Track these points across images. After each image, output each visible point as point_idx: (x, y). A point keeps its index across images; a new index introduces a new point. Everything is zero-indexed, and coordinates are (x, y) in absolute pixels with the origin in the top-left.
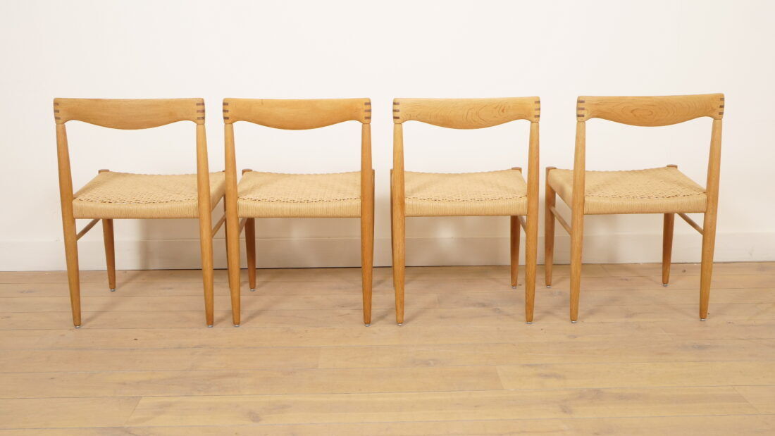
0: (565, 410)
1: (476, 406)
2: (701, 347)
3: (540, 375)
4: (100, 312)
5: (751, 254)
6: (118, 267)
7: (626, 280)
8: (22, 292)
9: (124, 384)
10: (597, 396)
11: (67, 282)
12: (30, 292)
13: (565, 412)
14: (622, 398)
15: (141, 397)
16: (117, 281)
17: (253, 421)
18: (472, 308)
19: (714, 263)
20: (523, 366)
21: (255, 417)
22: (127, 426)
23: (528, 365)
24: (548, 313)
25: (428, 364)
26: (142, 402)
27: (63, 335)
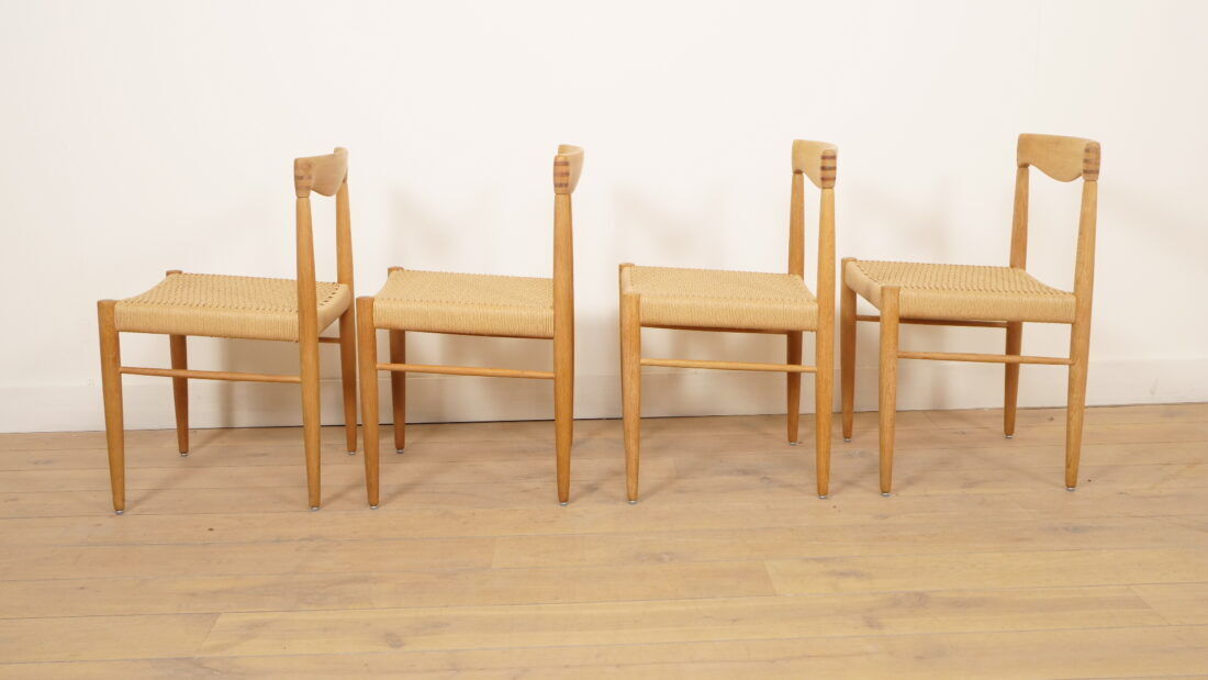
0: (871, 623)
1: (732, 620)
2: (1076, 529)
3: (833, 573)
4: (155, 491)
5: (1153, 393)
6: (192, 423)
7: (963, 433)
8: (36, 463)
9: (193, 595)
10: (920, 602)
11: (106, 446)
12: (48, 462)
13: (871, 626)
14: (959, 604)
15: (219, 614)
16: (191, 444)
17: (392, 646)
18: (726, 478)
19: (1087, 407)
20: (807, 560)
21: (394, 640)
22: (197, 656)
23: (813, 559)
24: (849, 483)
25: (659, 559)
26: (220, 620)
27: (99, 525)
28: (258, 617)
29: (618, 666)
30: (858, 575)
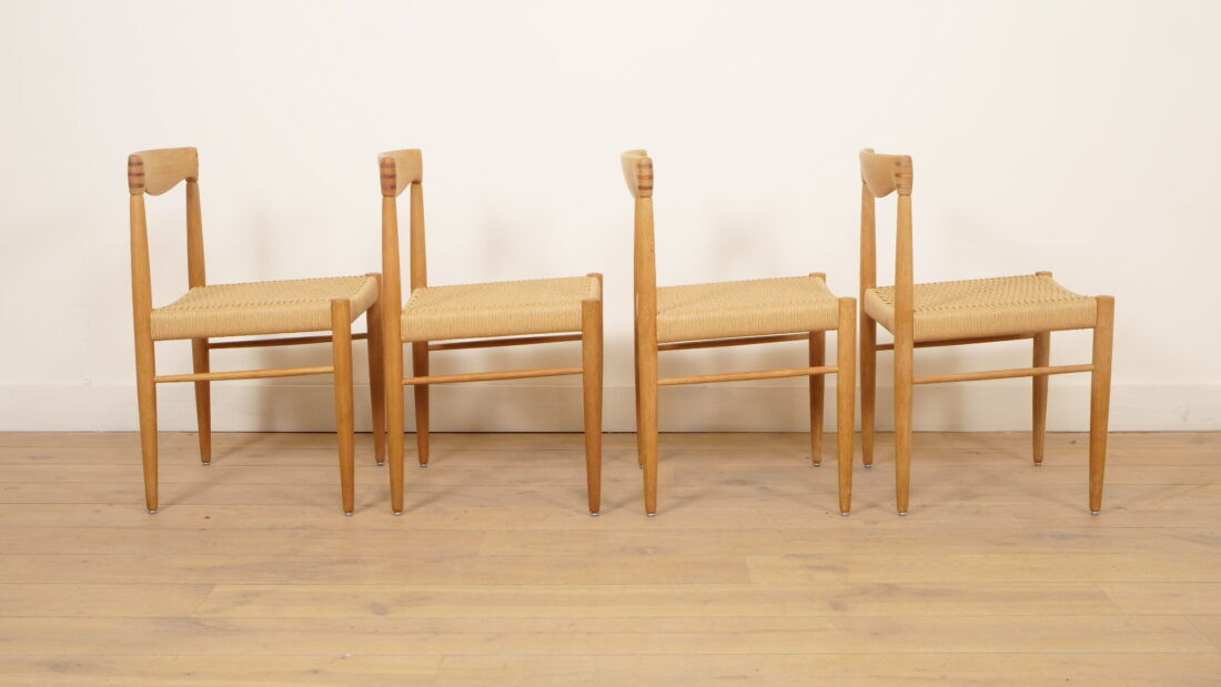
0: (836, 607)
1: (705, 602)
3: (810, 567)
7: (978, 453)
9: (191, 569)
10: (890, 591)
13: (836, 609)
14: (925, 594)
15: (216, 585)
17: (378, 614)
20: (787, 556)
21: (379, 609)
22: (195, 616)
23: (794, 555)
25: (642, 552)
26: (216, 589)
27: (98, 511)
28: (252, 588)
29: (588, 634)
30: (834, 569)
